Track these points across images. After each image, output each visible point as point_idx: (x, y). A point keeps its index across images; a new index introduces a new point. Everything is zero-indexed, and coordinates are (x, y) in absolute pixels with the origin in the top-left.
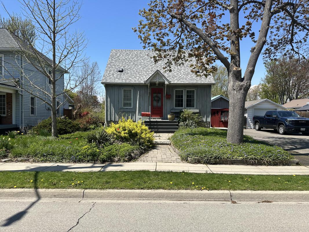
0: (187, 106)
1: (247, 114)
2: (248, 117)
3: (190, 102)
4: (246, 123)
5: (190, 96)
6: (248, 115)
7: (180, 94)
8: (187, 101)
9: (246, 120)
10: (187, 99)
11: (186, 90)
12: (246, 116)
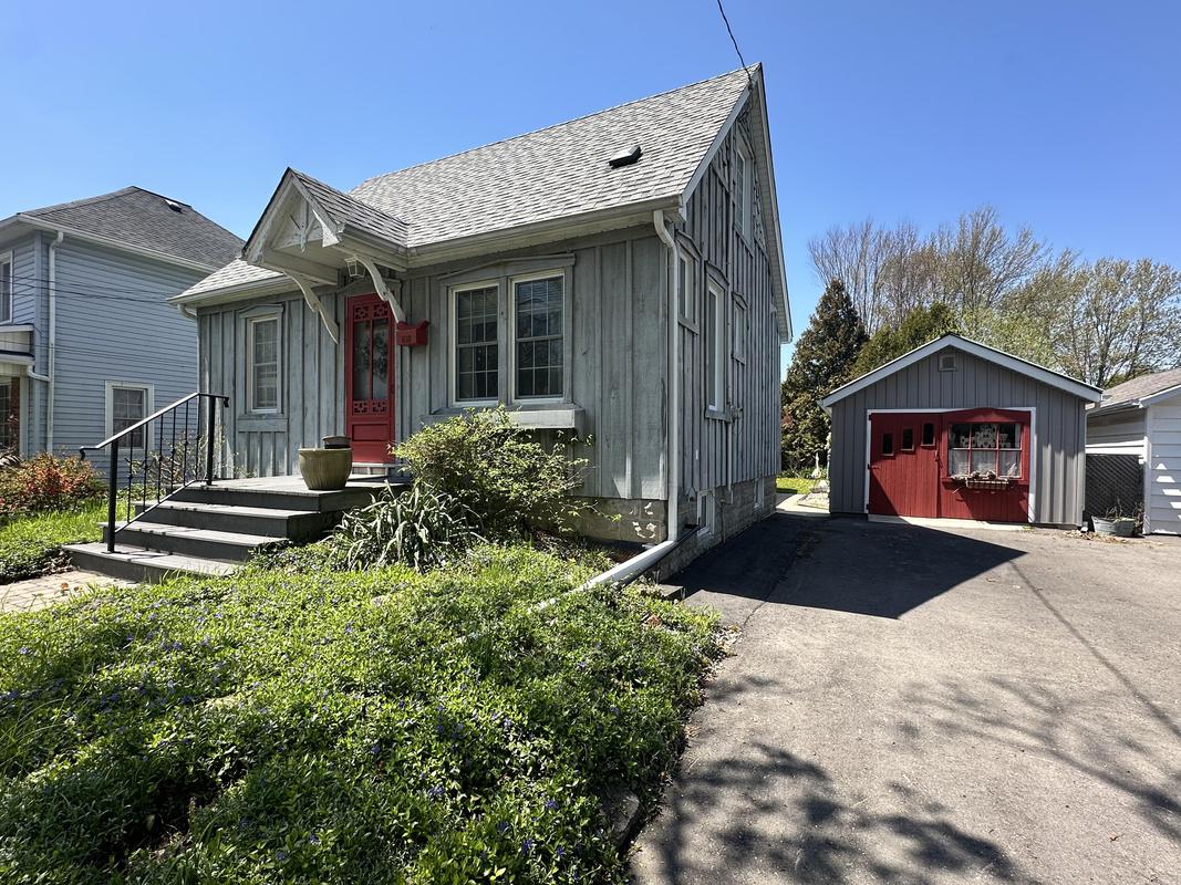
0: (524, 389)
1: (1145, 441)
2: (1155, 460)
3: (542, 360)
4: (1140, 497)
5: (540, 320)
6: (1154, 445)
7: (484, 318)
8: (524, 352)
9: (1141, 481)
10: (519, 346)
11: (514, 283)
12: (1136, 457)
